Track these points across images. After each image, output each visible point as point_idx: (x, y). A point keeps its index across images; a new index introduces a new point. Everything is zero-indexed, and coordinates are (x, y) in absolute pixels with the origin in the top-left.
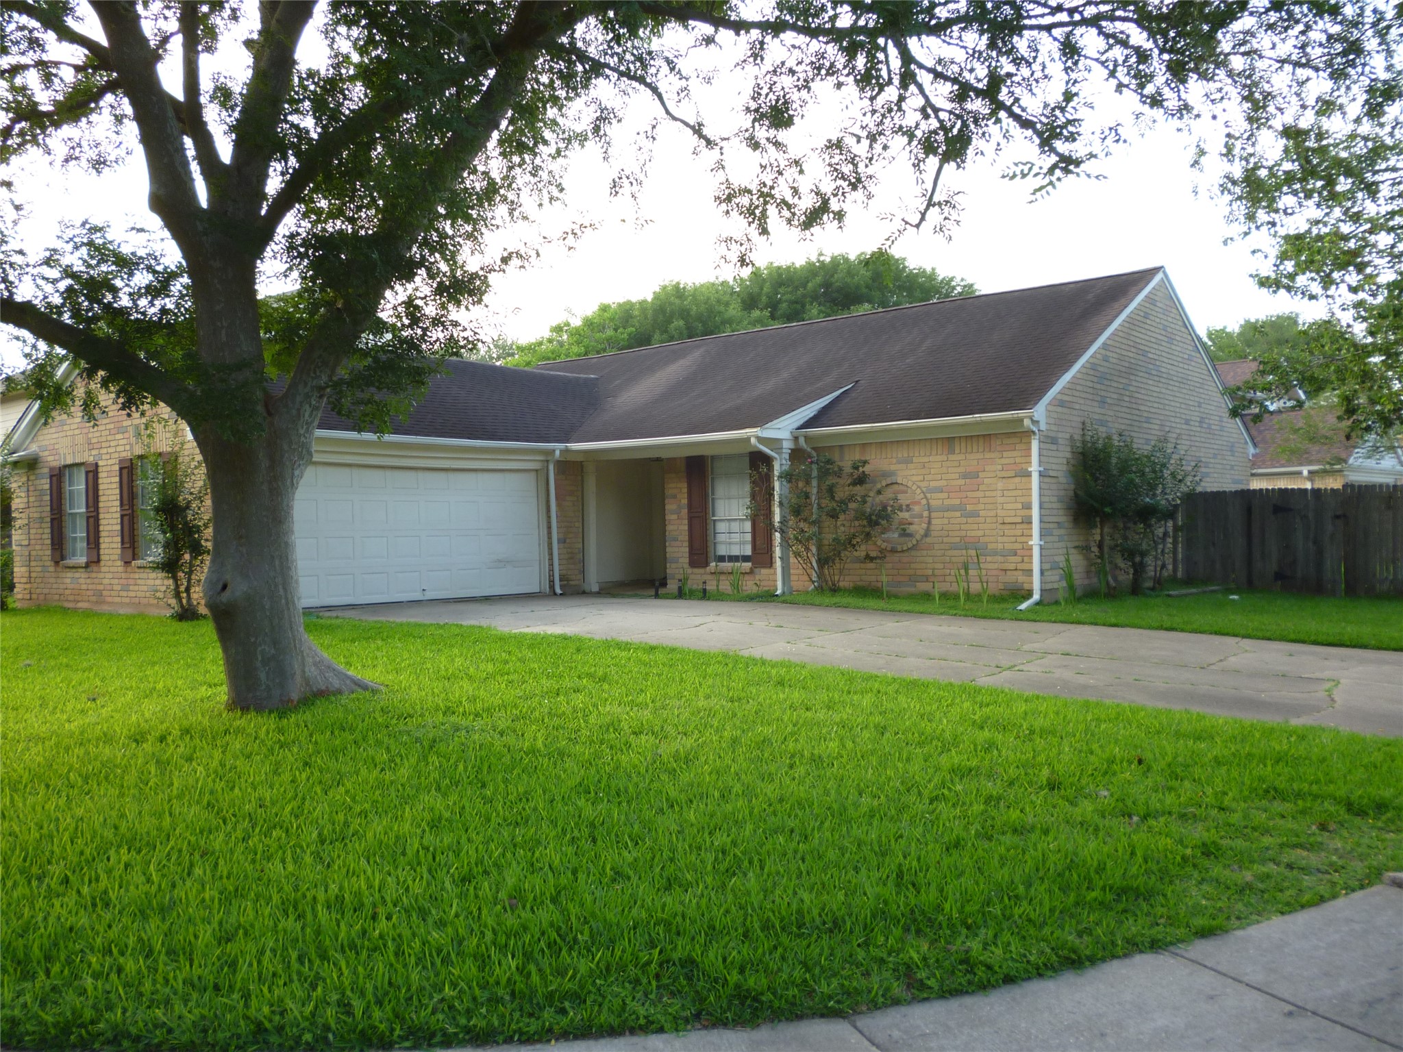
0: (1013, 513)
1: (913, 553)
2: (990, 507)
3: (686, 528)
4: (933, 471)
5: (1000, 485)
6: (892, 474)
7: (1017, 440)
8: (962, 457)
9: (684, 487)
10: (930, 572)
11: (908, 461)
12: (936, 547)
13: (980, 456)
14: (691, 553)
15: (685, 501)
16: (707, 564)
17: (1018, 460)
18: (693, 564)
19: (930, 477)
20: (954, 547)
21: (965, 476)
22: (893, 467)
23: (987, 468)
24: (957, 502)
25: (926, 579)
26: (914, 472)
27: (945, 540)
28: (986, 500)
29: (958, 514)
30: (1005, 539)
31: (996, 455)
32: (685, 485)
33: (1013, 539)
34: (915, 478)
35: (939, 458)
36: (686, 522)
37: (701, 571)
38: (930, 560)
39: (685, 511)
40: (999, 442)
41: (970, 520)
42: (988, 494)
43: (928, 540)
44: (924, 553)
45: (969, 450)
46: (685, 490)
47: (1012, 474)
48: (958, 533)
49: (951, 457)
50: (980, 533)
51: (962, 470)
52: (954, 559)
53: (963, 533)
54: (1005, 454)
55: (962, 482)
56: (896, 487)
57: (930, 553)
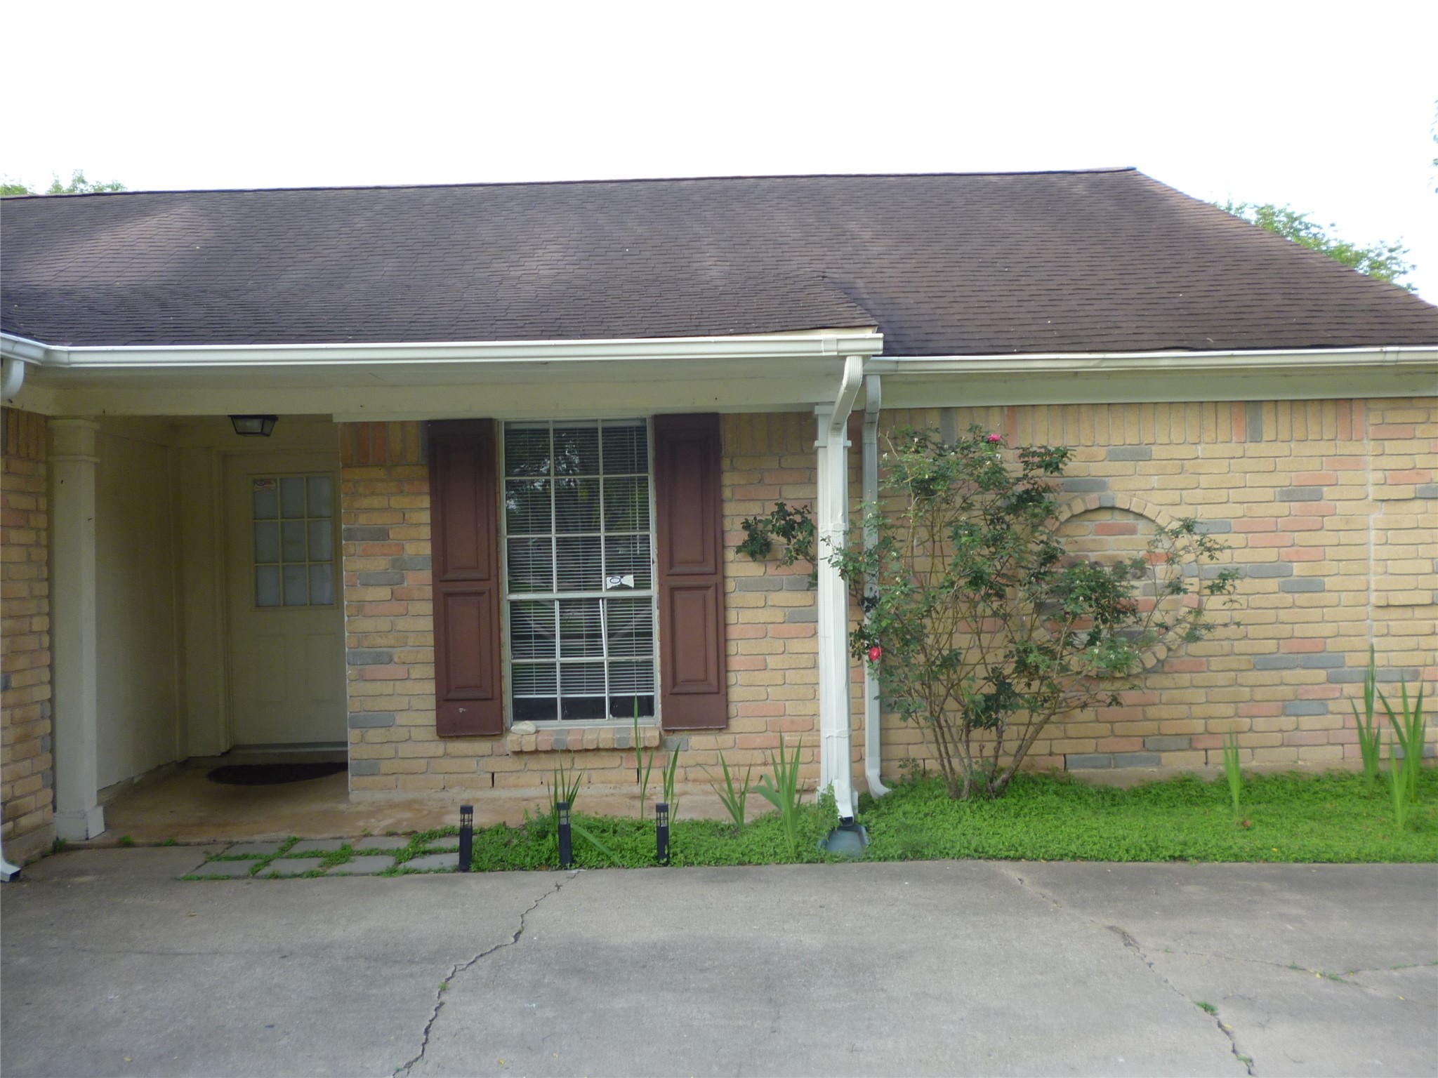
0: (1409, 582)
1: (1153, 681)
2: (1354, 567)
3: (427, 624)
4: (1204, 481)
5: (1377, 517)
6: (1097, 485)
7: (1420, 416)
8: (1279, 449)
9: (420, 511)
10: (1199, 726)
11: (1138, 454)
12: (1215, 664)
13: (1325, 448)
14: (445, 699)
15: (422, 548)
16: (496, 730)
17: (1420, 461)
18: (448, 729)
19: (1199, 495)
20: (1263, 663)
21: (1289, 495)
22: (1097, 469)
23: (1343, 477)
24: (1271, 555)
25: (1190, 742)
26: (1155, 481)
27: (1240, 646)
28: (1342, 552)
29: (1272, 584)
30: (1392, 643)
31: (1369, 447)
32: (426, 502)
33: (1412, 642)
34: (1157, 497)
35: (1221, 450)
36: (428, 607)
37: (483, 746)
38: (1200, 696)
39: (421, 580)
40: (1374, 418)
41: (1302, 599)
42: (1344, 537)
43: (1193, 648)
44: (1185, 679)
45: (1298, 434)
46: (426, 517)
47: (1408, 492)
48: (1271, 631)
49: (1252, 449)
50: (1327, 630)
51: (1282, 479)
52: (1260, 694)
53: (1286, 630)
54: (1390, 447)
55: (1283, 508)
56: (1105, 518)
57: (1198, 678)
